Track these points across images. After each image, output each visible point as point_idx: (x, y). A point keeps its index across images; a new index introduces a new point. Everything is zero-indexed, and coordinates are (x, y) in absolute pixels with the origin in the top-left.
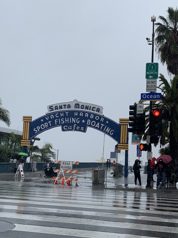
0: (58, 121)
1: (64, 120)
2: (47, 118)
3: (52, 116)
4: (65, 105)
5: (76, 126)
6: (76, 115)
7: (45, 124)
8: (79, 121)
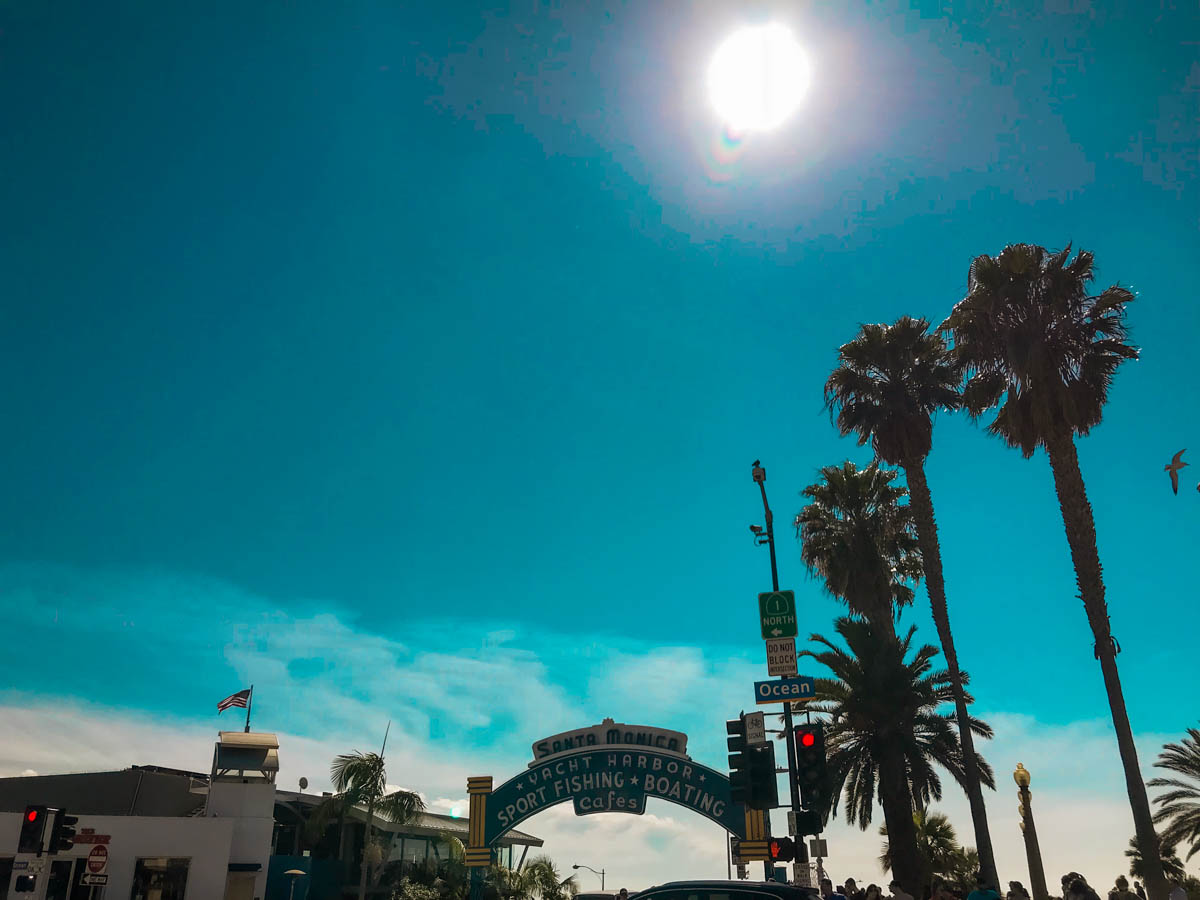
0: (564, 784)
1: (580, 781)
2: (533, 778)
3: (546, 772)
4: (580, 738)
5: (616, 797)
6: (612, 764)
7: (528, 796)
8: (622, 781)
